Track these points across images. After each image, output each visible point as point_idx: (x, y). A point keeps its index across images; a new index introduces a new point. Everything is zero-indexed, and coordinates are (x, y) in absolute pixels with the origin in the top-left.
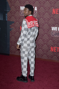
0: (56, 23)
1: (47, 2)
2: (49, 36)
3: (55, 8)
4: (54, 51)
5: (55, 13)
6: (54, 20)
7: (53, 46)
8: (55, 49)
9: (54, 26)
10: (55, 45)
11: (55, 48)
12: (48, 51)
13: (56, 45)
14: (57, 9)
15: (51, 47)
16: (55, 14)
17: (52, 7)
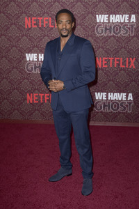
0: (34, 46)
1: (13, 3)
2: (22, 72)
3: (28, 17)
4: (35, 102)
5: (30, 27)
6: (30, 40)
7: (30, 92)
8: (37, 98)
9: (30, 52)
10: (35, 89)
11: (35, 95)
12: (22, 103)
13: (38, 89)
14: (33, 18)
15: (28, 94)
16: (30, 29)
17: (24, 15)
